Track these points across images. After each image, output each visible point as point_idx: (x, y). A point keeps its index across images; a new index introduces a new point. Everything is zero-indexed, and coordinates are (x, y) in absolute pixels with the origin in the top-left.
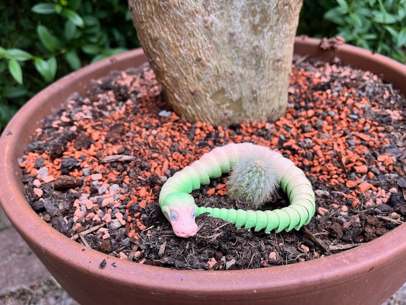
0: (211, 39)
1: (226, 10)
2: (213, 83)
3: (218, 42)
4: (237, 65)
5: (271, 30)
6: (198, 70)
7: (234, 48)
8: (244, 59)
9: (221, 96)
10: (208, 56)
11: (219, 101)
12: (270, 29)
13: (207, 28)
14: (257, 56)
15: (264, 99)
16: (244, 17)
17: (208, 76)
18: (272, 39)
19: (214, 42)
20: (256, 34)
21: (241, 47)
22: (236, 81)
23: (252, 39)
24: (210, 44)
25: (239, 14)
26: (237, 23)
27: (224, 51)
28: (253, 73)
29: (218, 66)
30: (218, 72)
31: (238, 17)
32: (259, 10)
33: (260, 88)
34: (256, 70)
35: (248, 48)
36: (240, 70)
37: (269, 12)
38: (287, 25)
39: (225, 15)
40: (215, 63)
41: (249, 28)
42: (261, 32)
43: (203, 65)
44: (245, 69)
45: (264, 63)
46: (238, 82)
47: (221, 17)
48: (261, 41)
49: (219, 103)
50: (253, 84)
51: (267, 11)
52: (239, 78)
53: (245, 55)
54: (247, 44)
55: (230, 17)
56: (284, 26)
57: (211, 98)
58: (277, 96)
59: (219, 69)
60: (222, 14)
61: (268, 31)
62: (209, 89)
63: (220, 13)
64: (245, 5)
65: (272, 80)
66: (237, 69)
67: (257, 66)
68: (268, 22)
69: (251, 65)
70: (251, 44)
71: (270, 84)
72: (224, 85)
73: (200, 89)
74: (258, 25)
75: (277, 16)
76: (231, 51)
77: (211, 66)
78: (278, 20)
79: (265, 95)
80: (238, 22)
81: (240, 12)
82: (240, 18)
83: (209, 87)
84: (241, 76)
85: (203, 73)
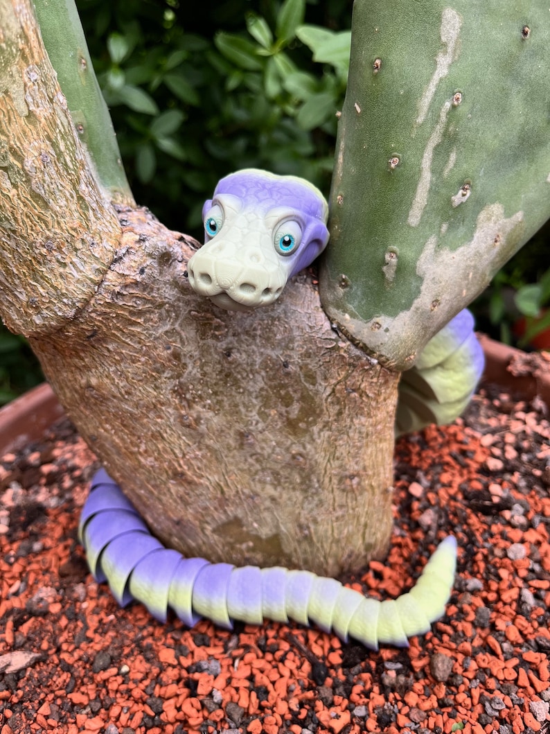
0: (199, 442)
1: (226, 396)
2: (216, 509)
3: (217, 446)
4: (263, 482)
5: (327, 428)
6: (181, 489)
7: (251, 456)
8: (276, 474)
9: (235, 530)
10: (199, 468)
11: (231, 537)
12: (324, 427)
13: (189, 426)
14: (303, 469)
15: (327, 537)
16: (266, 405)
17: (203, 498)
18: (332, 443)
19: (208, 447)
20: (295, 434)
21: (266, 453)
22: (262, 507)
23: (289, 442)
24: (200, 449)
25: (254, 401)
26: (254, 415)
27: (231, 460)
28: (298, 496)
29: (222, 484)
30: (223, 492)
31: (254, 406)
32: (296, 396)
33: (315, 521)
34: (305, 491)
35: (281, 456)
36: (270, 490)
37: (317, 400)
38: (363, 419)
39: (226, 404)
40: (215, 478)
41: (280, 424)
42: (306, 431)
43: (190, 483)
44: (279, 489)
45: (318, 481)
46: (267, 509)
47: (218, 407)
48: (309, 447)
49: (232, 540)
50: (299, 514)
51: (313, 399)
52: (268, 503)
53: (277, 467)
54: (278, 450)
55: (236, 406)
56: (356, 421)
57: (214, 531)
58: (358, 531)
59: (225, 489)
60: (219, 402)
61: (321, 430)
62: (208, 519)
63: (215, 401)
64: (266, 387)
65: (341, 506)
66: (263, 489)
67: (306, 485)
68: (319, 416)
69: (291, 483)
70: (288, 449)
71: (339, 513)
72: (240, 513)
73: (190, 517)
74: (299, 420)
75: (337, 407)
76: (246, 460)
77: (208, 483)
78: (340, 413)
79: (330, 532)
80: (254, 413)
81: (256, 398)
82: (257, 407)
83: (208, 515)
84: (273, 499)
85: (192, 493)
